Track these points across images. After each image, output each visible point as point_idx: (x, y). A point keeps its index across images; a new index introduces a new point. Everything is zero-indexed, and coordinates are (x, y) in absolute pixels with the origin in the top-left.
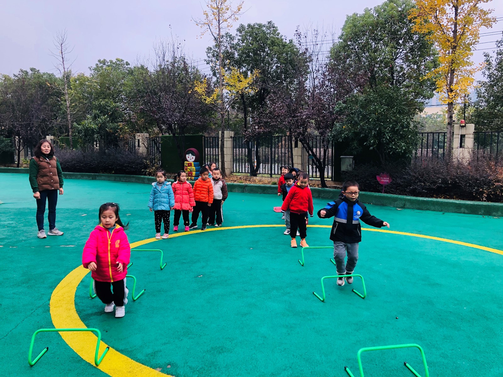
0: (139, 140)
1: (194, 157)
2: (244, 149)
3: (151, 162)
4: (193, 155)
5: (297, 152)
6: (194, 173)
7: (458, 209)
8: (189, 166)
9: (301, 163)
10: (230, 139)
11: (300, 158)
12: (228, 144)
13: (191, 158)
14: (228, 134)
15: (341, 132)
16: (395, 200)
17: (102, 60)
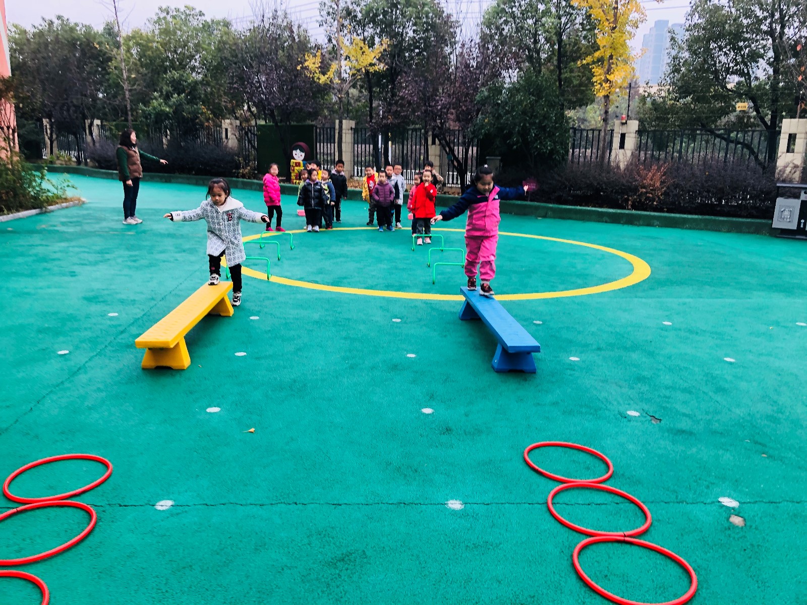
0: (226, 130)
1: (303, 154)
2: (367, 146)
3: (245, 160)
4: (302, 151)
5: (434, 151)
8: (296, 166)
10: (350, 131)
11: (438, 158)
12: (348, 137)
13: (298, 156)
14: (349, 124)
15: (482, 127)
17: (164, 7)
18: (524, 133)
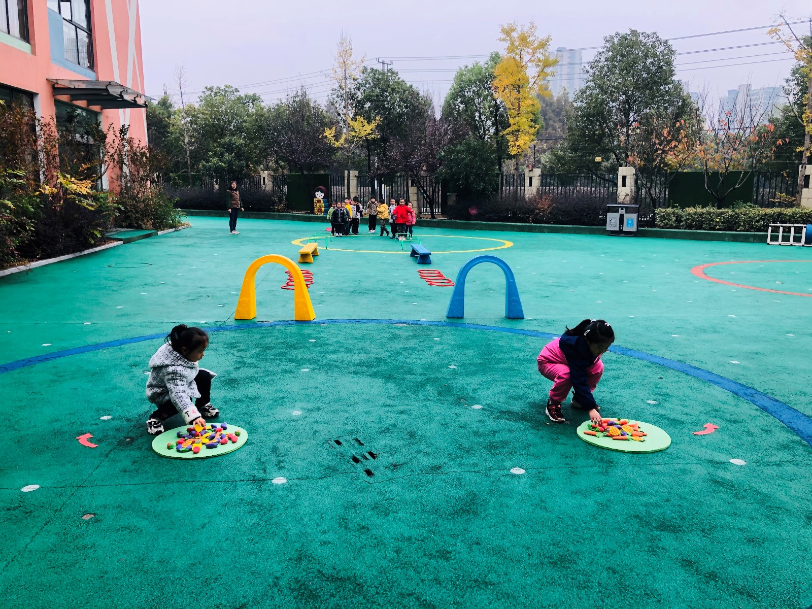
0: (264, 178)
1: (323, 195)
2: (367, 187)
3: (278, 199)
4: (322, 192)
5: (413, 190)
6: (323, 209)
7: (513, 229)
8: (318, 202)
9: (416, 199)
10: (355, 178)
11: (416, 195)
12: (354, 183)
13: (319, 195)
14: (355, 173)
15: (441, 175)
16: (476, 224)
17: (208, 87)
18: (467, 177)
